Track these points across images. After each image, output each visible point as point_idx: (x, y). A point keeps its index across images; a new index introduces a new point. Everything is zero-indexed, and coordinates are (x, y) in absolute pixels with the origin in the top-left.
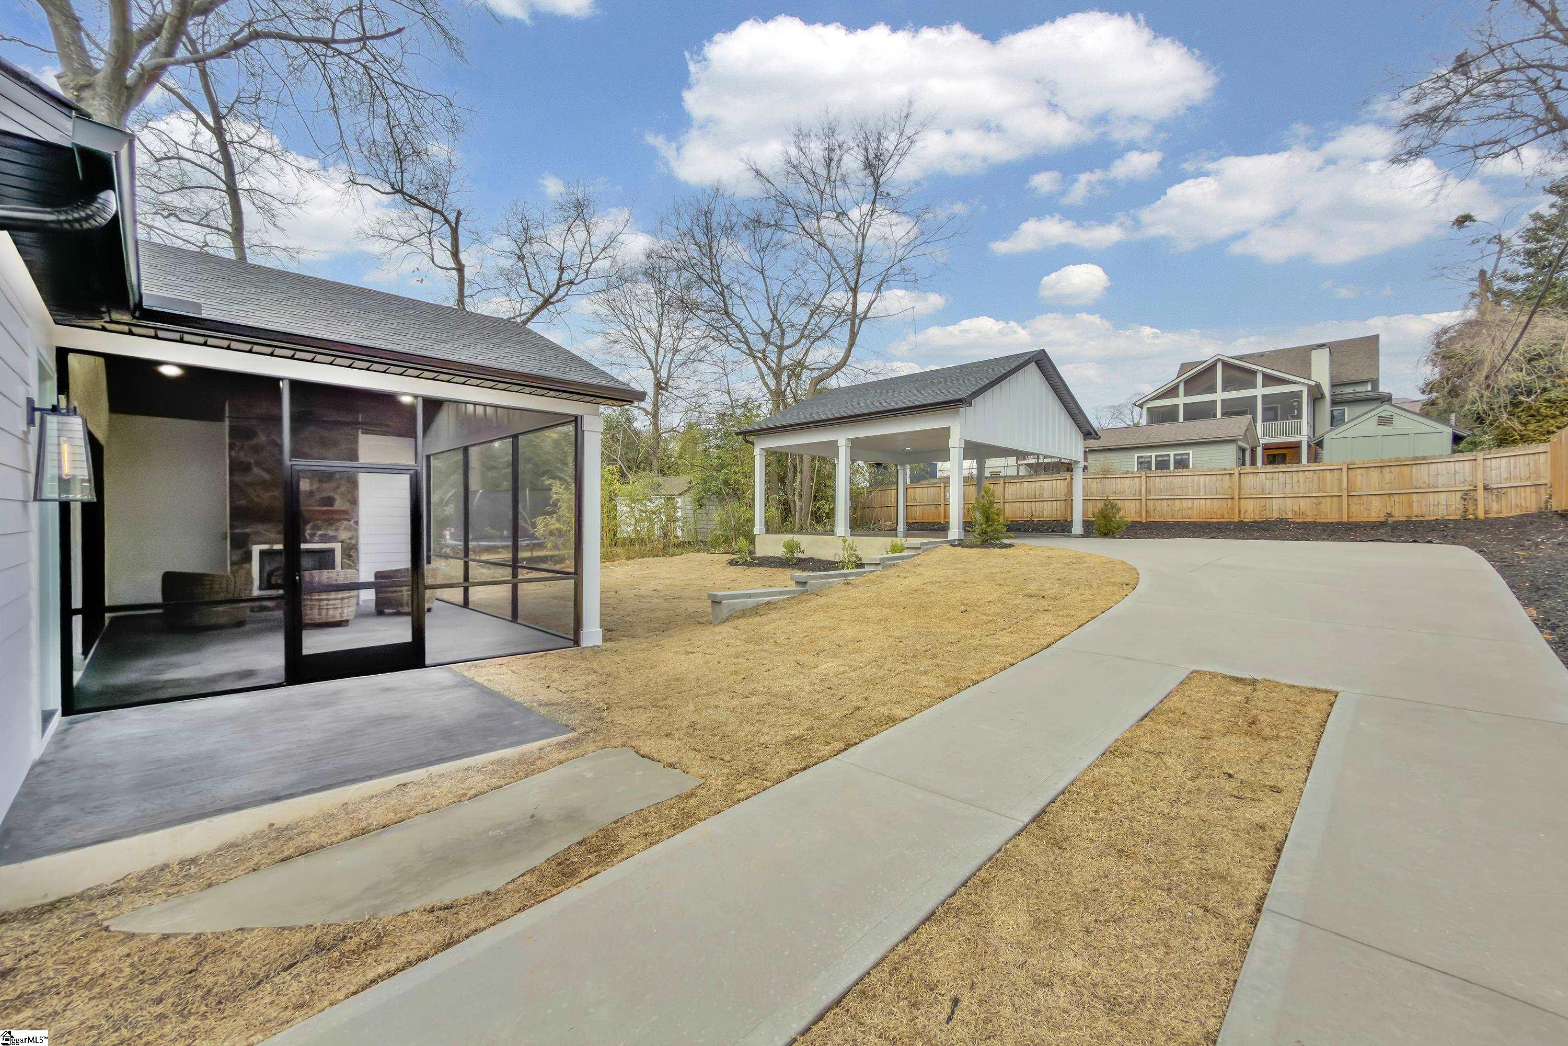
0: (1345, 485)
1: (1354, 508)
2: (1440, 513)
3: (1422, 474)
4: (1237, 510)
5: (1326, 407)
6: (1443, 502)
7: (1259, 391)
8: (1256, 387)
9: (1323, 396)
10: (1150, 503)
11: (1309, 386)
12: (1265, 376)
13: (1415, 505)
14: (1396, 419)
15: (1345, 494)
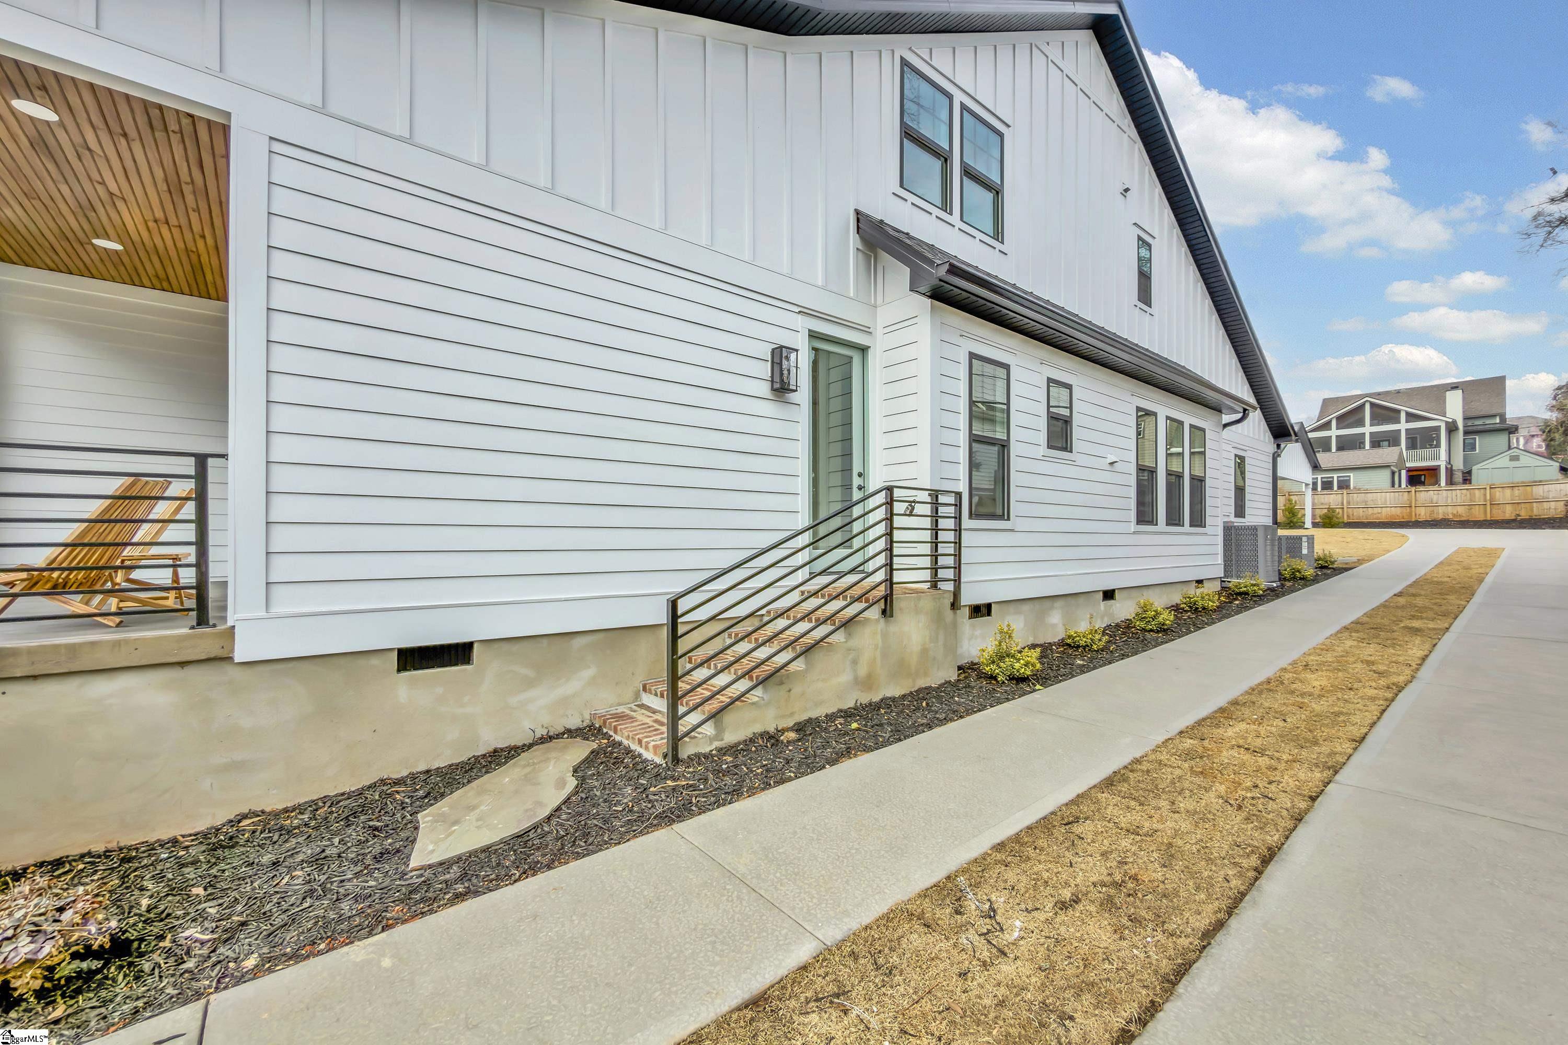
0: (1488, 497)
1: (1494, 511)
2: (1552, 513)
3: (1539, 491)
4: (1414, 514)
5: (1460, 436)
6: (1553, 507)
7: (1403, 426)
8: (1399, 423)
9: (1457, 429)
10: (1350, 510)
11: (1447, 423)
12: (1408, 414)
13: (1535, 509)
14: (1521, 457)
15: (1488, 503)
